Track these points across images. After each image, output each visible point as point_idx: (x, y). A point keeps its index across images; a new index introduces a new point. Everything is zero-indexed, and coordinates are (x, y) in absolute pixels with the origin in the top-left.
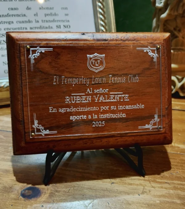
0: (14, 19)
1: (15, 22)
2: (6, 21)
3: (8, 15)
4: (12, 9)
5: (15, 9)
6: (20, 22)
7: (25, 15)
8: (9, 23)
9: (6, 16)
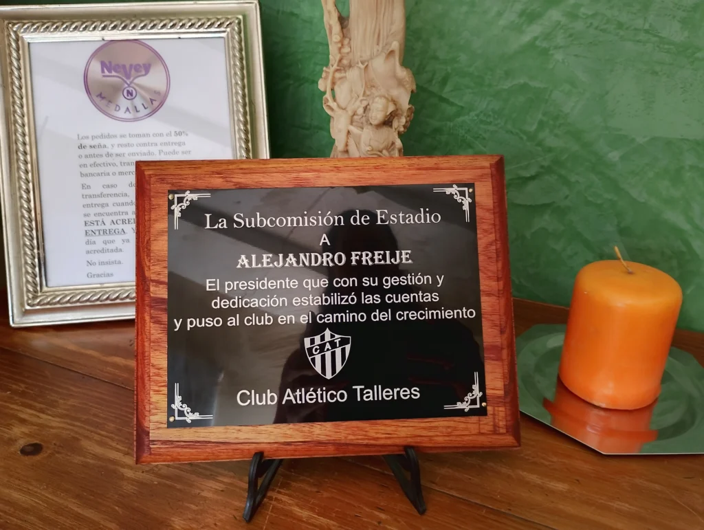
0: (110, 200)
1: (110, 205)
2: (98, 203)
3: (102, 195)
4: (108, 186)
5: (112, 186)
6: (118, 205)
7: (126, 195)
8: (103, 206)
9: (98, 196)
